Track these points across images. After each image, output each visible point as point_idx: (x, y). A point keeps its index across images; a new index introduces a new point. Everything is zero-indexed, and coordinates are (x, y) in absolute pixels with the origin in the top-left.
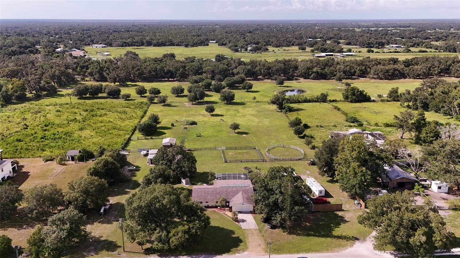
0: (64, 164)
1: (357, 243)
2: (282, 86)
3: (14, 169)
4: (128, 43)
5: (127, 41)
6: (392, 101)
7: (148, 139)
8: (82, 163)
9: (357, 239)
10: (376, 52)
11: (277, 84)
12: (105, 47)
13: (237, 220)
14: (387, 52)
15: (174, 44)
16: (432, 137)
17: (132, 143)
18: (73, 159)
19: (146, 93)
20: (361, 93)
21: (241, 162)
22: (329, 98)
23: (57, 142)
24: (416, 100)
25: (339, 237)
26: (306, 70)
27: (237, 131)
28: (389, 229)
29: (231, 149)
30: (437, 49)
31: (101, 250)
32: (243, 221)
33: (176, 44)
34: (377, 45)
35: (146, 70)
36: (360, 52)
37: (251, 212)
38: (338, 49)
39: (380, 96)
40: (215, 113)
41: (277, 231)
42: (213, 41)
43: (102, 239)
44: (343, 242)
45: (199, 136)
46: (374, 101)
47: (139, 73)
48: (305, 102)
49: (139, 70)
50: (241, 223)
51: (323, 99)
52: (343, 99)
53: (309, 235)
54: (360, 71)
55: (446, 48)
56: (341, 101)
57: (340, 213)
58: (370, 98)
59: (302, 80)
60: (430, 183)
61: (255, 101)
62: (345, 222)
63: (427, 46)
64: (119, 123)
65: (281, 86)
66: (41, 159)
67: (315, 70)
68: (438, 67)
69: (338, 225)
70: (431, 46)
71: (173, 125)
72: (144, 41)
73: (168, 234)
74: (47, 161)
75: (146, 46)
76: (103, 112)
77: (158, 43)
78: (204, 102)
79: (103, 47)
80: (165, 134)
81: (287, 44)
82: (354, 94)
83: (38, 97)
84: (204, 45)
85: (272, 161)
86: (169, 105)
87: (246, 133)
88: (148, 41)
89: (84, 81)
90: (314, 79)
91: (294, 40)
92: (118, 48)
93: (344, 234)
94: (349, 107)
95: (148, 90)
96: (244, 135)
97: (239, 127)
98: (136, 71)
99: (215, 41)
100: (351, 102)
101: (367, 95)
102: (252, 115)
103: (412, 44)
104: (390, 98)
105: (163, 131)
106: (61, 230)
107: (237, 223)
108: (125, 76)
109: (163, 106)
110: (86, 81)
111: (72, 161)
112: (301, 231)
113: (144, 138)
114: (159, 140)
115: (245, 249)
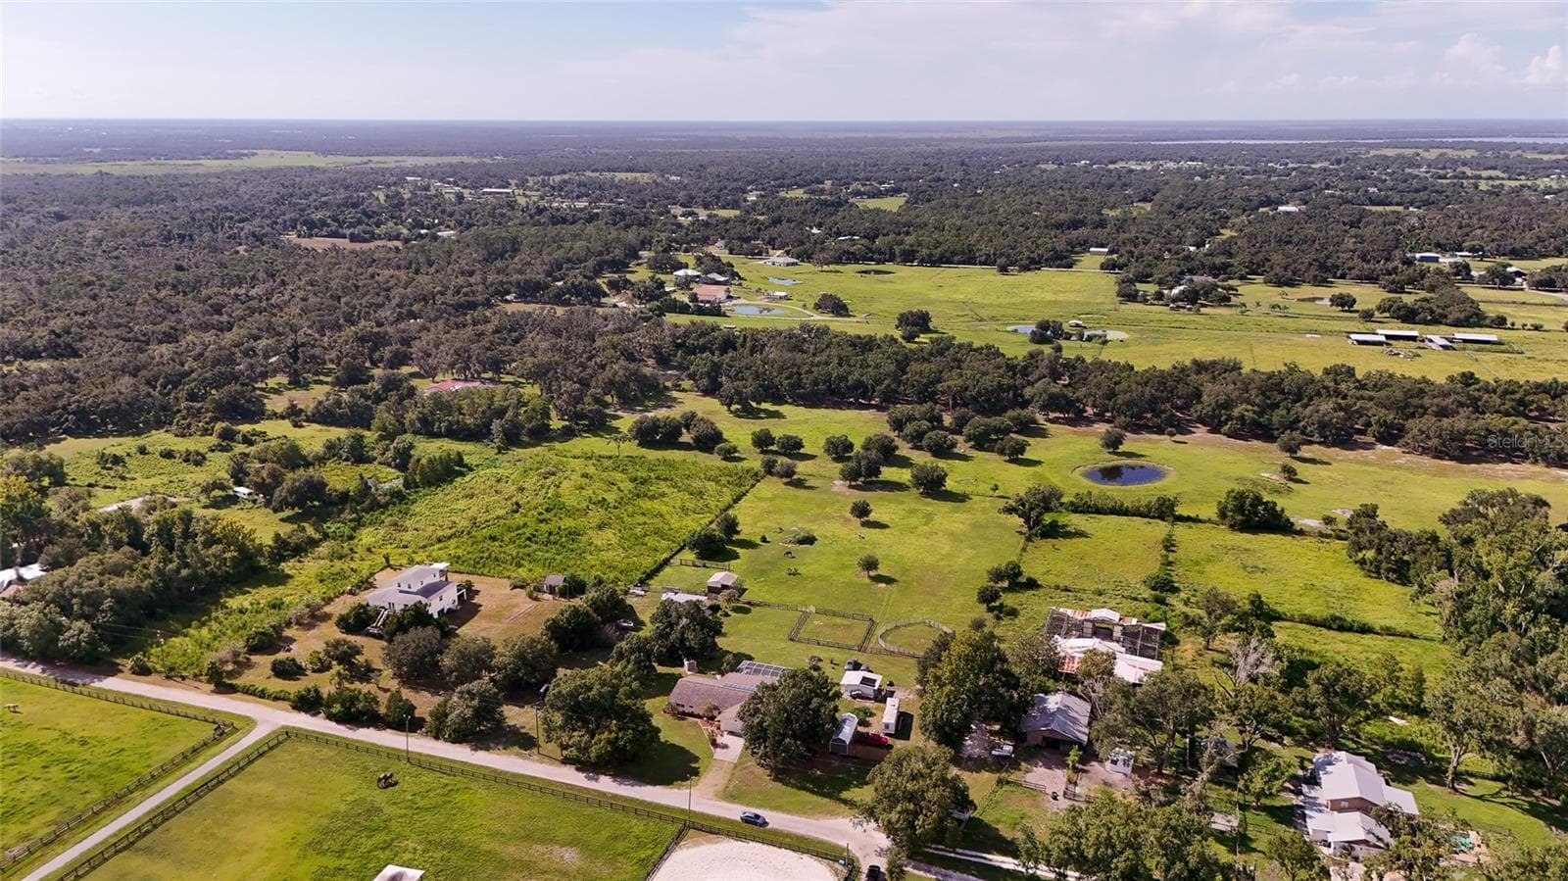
0: (536, 599)
3: (460, 597)
7: (697, 567)
12: (793, 264)
13: (714, 744)
17: (667, 570)
18: (552, 590)
20: (1270, 508)
21: (819, 643)
22: (1177, 511)
23: (547, 551)
26: (1214, 410)
27: (872, 573)
29: (825, 613)
31: (513, 744)
32: (725, 747)
37: (745, 736)
39: (1328, 520)
40: (873, 517)
42: (1103, 246)
43: (523, 731)
45: (794, 574)
46: (1301, 533)
48: (1113, 513)
50: (717, 749)
52: (1215, 518)
56: (1209, 521)
58: (1291, 525)
59: (1201, 432)
61: (997, 493)
64: (673, 519)
65: (1113, 453)
66: (507, 582)
67: (1236, 411)
74: (515, 587)
76: (664, 487)
78: (878, 482)
79: (788, 265)
80: (736, 556)
82: (1240, 509)
83: (567, 434)
86: (799, 484)
87: (889, 581)
88: (905, 251)
89: (679, 391)
90: (1230, 434)
92: (825, 268)
93: (856, 799)
96: (882, 584)
97: (881, 564)
99: (1106, 250)
100: (1232, 527)
101: (1285, 514)
102: (952, 535)
104: (1348, 529)
105: (738, 550)
106: (468, 706)
107: (712, 747)
109: (786, 484)
110: (684, 390)
111: (549, 593)
113: (695, 562)
114: (712, 572)
115: (692, 786)
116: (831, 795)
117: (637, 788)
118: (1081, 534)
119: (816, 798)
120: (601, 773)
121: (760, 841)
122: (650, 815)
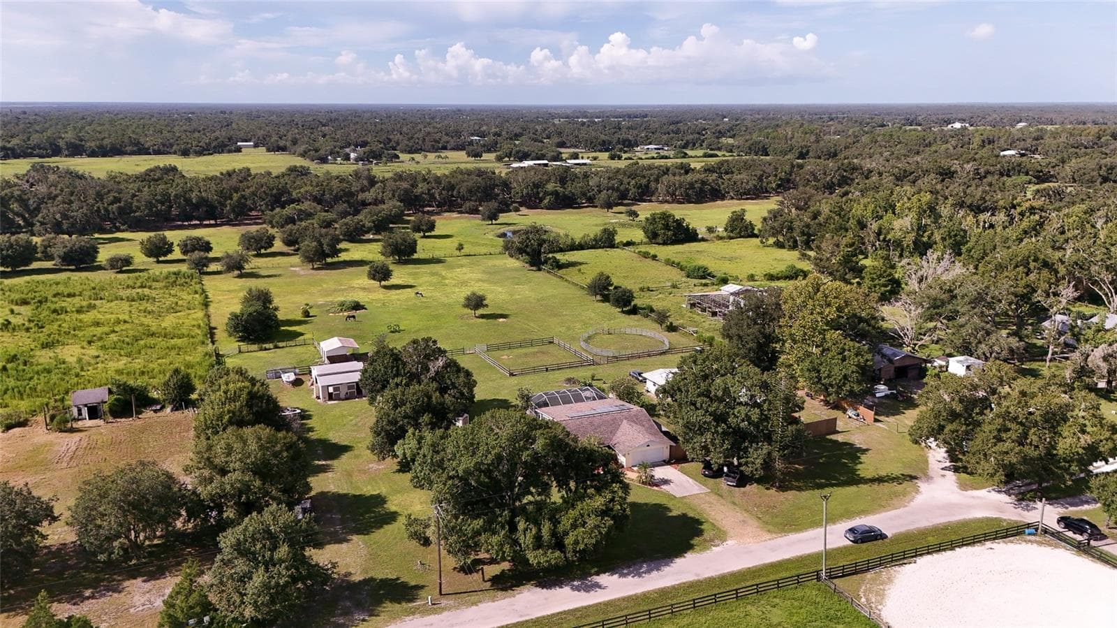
0: (72, 430)
1: (923, 486)
2: (494, 222)
4: (12, 149)
5: (9, 145)
6: (737, 238)
7: (266, 349)
8: (123, 420)
9: (913, 478)
10: (626, 159)
11: (484, 220)
13: (654, 483)
14: (646, 159)
15: (149, 149)
16: (885, 286)
18: (94, 412)
19: (170, 251)
20: (679, 223)
21: (547, 370)
22: (618, 239)
24: (791, 229)
25: (880, 480)
26: (532, 190)
27: (481, 311)
28: (1004, 435)
29: (497, 348)
30: (731, 151)
32: (666, 482)
33: (154, 151)
34: (620, 146)
35: (138, 201)
36: (595, 159)
37: (667, 463)
38: (552, 153)
39: (710, 230)
40: (394, 281)
41: (752, 489)
42: (246, 141)
44: (886, 488)
45: (397, 331)
46: (703, 240)
47: (119, 208)
49: (117, 200)
50: (664, 487)
51: (607, 240)
52: (645, 240)
54: (638, 188)
55: (750, 149)
56: (641, 243)
57: (839, 438)
58: (697, 235)
59: (524, 210)
60: (944, 363)
61: (462, 252)
62: (865, 451)
63: (713, 147)
64: (148, 320)
65: (492, 224)
67: (550, 187)
68: (776, 175)
69: (854, 459)
70: (719, 145)
71: (309, 313)
72: (61, 143)
73: (555, 526)
74: (9, 427)
75: (66, 156)
76: (78, 302)
77: (101, 147)
78: (339, 262)
80: (301, 334)
81: (433, 146)
82: (667, 227)
84: (230, 151)
85: (612, 362)
86: (258, 275)
87: (505, 316)
88: (71, 143)
90: (550, 207)
91: (445, 138)
93: (883, 473)
95: (175, 244)
96: (501, 320)
97: (485, 302)
98: (112, 203)
100: (665, 243)
101: (691, 227)
102: (481, 280)
103: (683, 143)
104: (732, 231)
107: (655, 488)
108: (86, 215)
109: (244, 276)
111: (90, 419)
112: (797, 480)
113: (255, 347)
114: (298, 349)
115: (721, 536)
116: (856, 480)
117: (666, 569)
118: (573, 265)
119: (853, 489)
120: (584, 575)
121: (917, 553)
122: (759, 590)
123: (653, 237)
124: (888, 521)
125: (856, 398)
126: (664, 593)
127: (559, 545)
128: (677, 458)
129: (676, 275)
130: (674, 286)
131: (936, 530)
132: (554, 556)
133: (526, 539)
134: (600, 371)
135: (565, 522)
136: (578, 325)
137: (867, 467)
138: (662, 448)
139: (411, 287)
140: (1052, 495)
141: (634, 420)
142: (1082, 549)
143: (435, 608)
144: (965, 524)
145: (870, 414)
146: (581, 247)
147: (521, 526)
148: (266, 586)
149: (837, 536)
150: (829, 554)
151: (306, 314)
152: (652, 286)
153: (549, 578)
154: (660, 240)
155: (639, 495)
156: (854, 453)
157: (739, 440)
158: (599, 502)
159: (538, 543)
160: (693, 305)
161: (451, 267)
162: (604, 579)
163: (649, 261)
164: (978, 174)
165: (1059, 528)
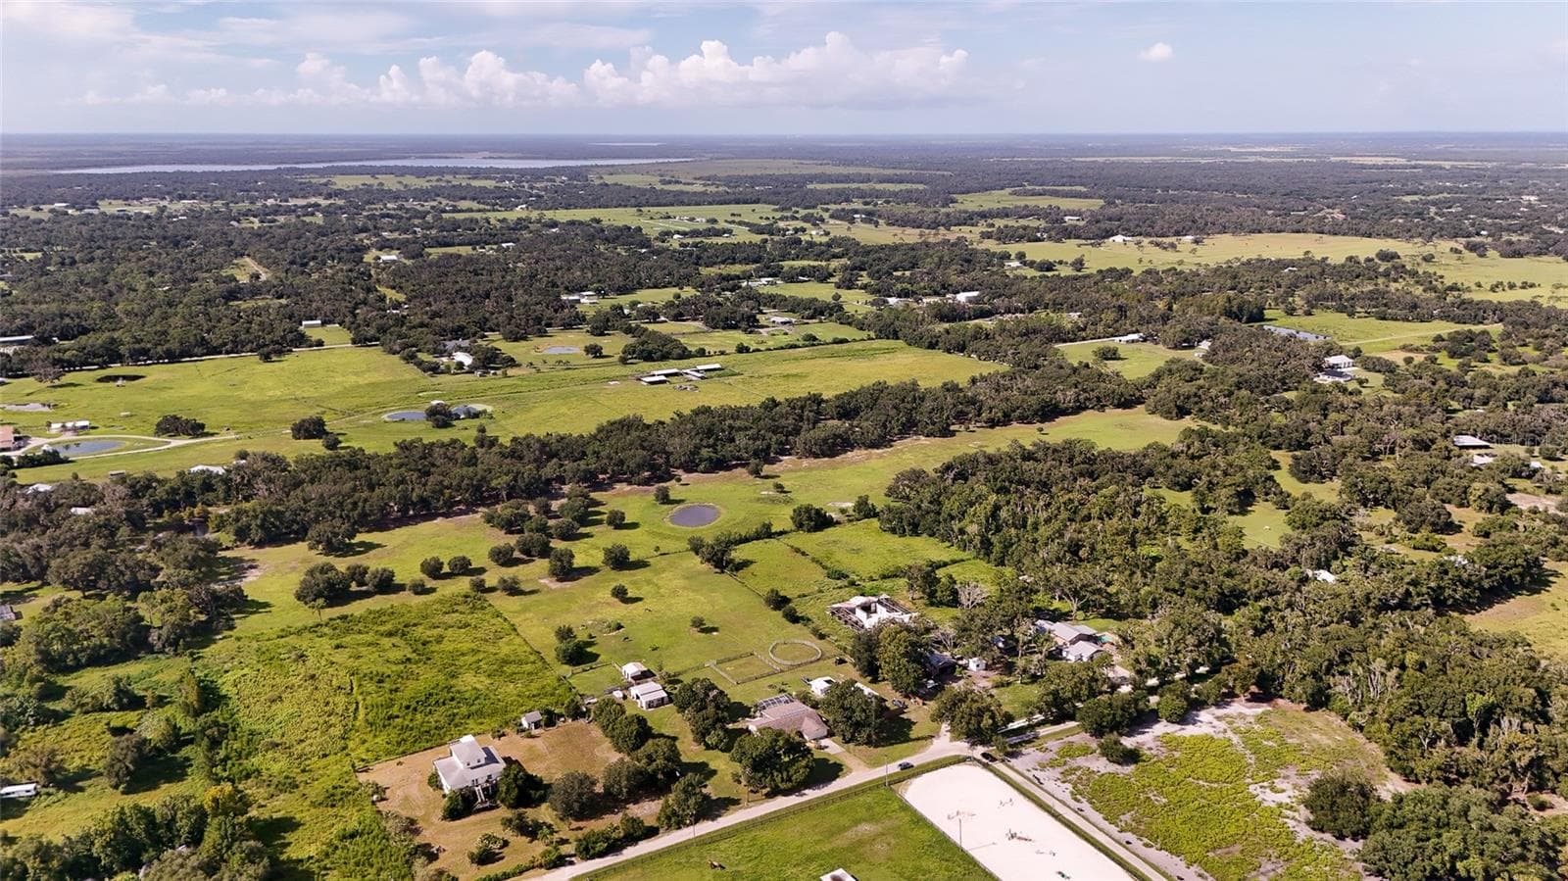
0: (533, 736)
1: (935, 741)
6: (863, 519)
7: (588, 670)
8: (552, 727)
9: (932, 737)
10: (754, 351)
13: (822, 747)
14: (775, 350)
17: (571, 681)
18: (537, 725)
20: (815, 511)
21: (754, 678)
25: (918, 739)
26: (689, 457)
29: (722, 661)
32: (827, 747)
36: (722, 353)
37: (826, 737)
38: (677, 350)
39: (843, 511)
41: (863, 747)
42: (312, 319)
44: (924, 742)
46: (838, 523)
48: (743, 543)
50: (826, 749)
51: (766, 533)
52: (794, 528)
53: (892, 744)
56: (791, 531)
57: (905, 716)
58: (832, 519)
59: (684, 476)
60: (968, 662)
62: (914, 723)
64: (492, 649)
65: (664, 503)
69: (910, 728)
71: (590, 633)
73: (788, 772)
74: (498, 737)
80: (598, 655)
82: (810, 519)
83: (221, 620)
85: (791, 669)
86: (522, 592)
87: (715, 629)
90: (706, 471)
93: (920, 735)
94: (812, 541)
96: (716, 633)
99: (319, 322)
100: (809, 531)
101: (825, 512)
102: (687, 588)
103: (810, 312)
104: (859, 513)
107: (822, 750)
111: (537, 729)
112: (881, 742)
113: (579, 668)
114: (605, 669)
115: (850, 771)
116: (908, 740)
117: (831, 785)
118: (746, 564)
119: (905, 745)
120: (800, 791)
121: (923, 773)
122: (863, 791)
123: (800, 526)
124: (915, 760)
125: (915, 694)
126: (829, 795)
127: (789, 779)
128: (830, 735)
129: (819, 574)
130: (821, 591)
131: (933, 762)
132: (789, 785)
133: (778, 779)
134: (787, 677)
135: (792, 772)
136: (764, 636)
137: (913, 734)
138: (824, 731)
139: (640, 599)
140: (983, 743)
141: (810, 716)
142: (986, 766)
143: (748, 807)
144: (944, 759)
145: (920, 701)
146: (746, 540)
147: (775, 774)
148: (696, 803)
149: (893, 768)
150: (890, 776)
151: (591, 637)
152: (806, 593)
153: (787, 793)
154: (805, 528)
155: (818, 755)
156: (910, 724)
157: (858, 726)
158: (804, 763)
159: (783, 780)
160: (833, 613)
161: (658, 572)
162: (806, 791)
163: (799, 555)
164: (1078, 401)
165: (980, 757)
